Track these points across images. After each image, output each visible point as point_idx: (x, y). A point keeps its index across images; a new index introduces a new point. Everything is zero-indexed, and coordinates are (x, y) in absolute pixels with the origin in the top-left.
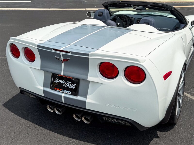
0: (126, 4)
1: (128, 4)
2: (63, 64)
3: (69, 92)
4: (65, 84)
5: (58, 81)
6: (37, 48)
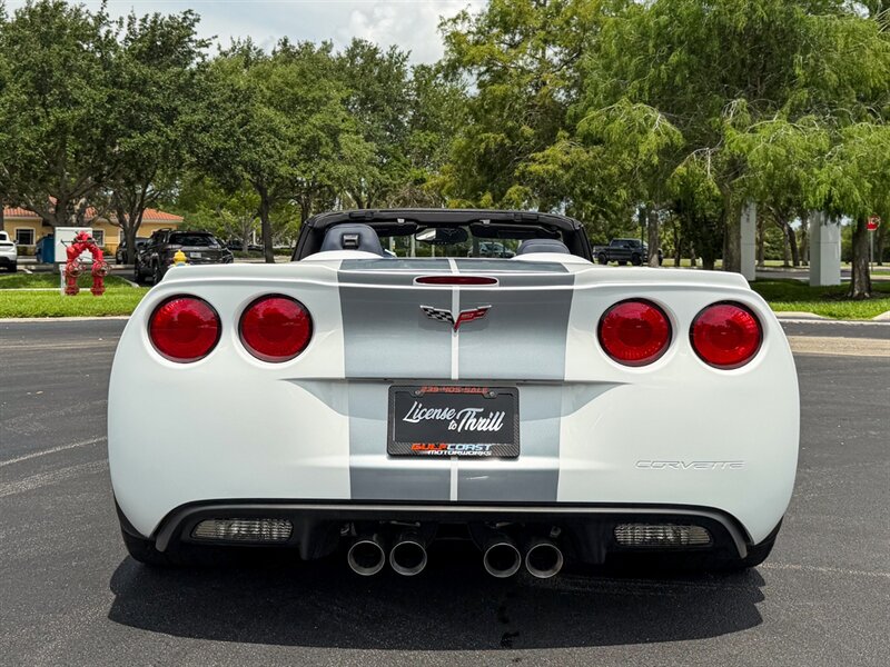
0: (401, 221)
1: (406, 220)
2: (454, 335)
3: (479, 446)
4: (458, 422)
5: (424, 413)
6: (338, 284)
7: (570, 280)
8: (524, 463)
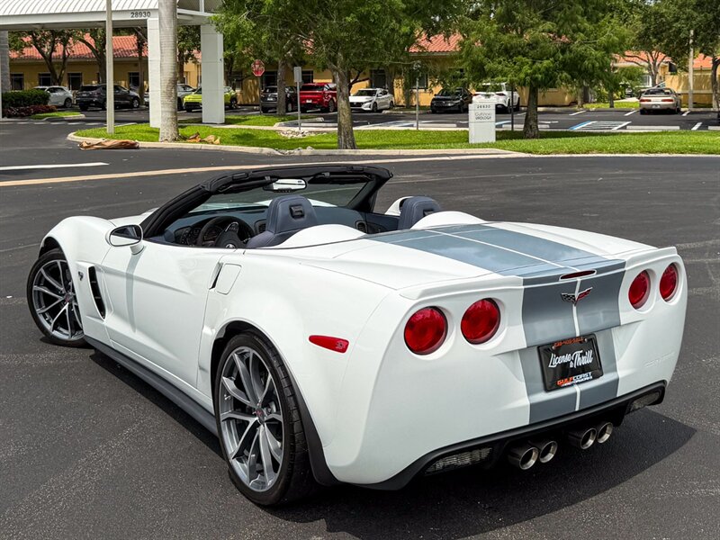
0: (268, 179)
1: (271, 177)
2: (574, 308)
3: (586, 375)
4: (573, 361)
6: (523, 287)
7: (623, 265)
8: (606, 379)
